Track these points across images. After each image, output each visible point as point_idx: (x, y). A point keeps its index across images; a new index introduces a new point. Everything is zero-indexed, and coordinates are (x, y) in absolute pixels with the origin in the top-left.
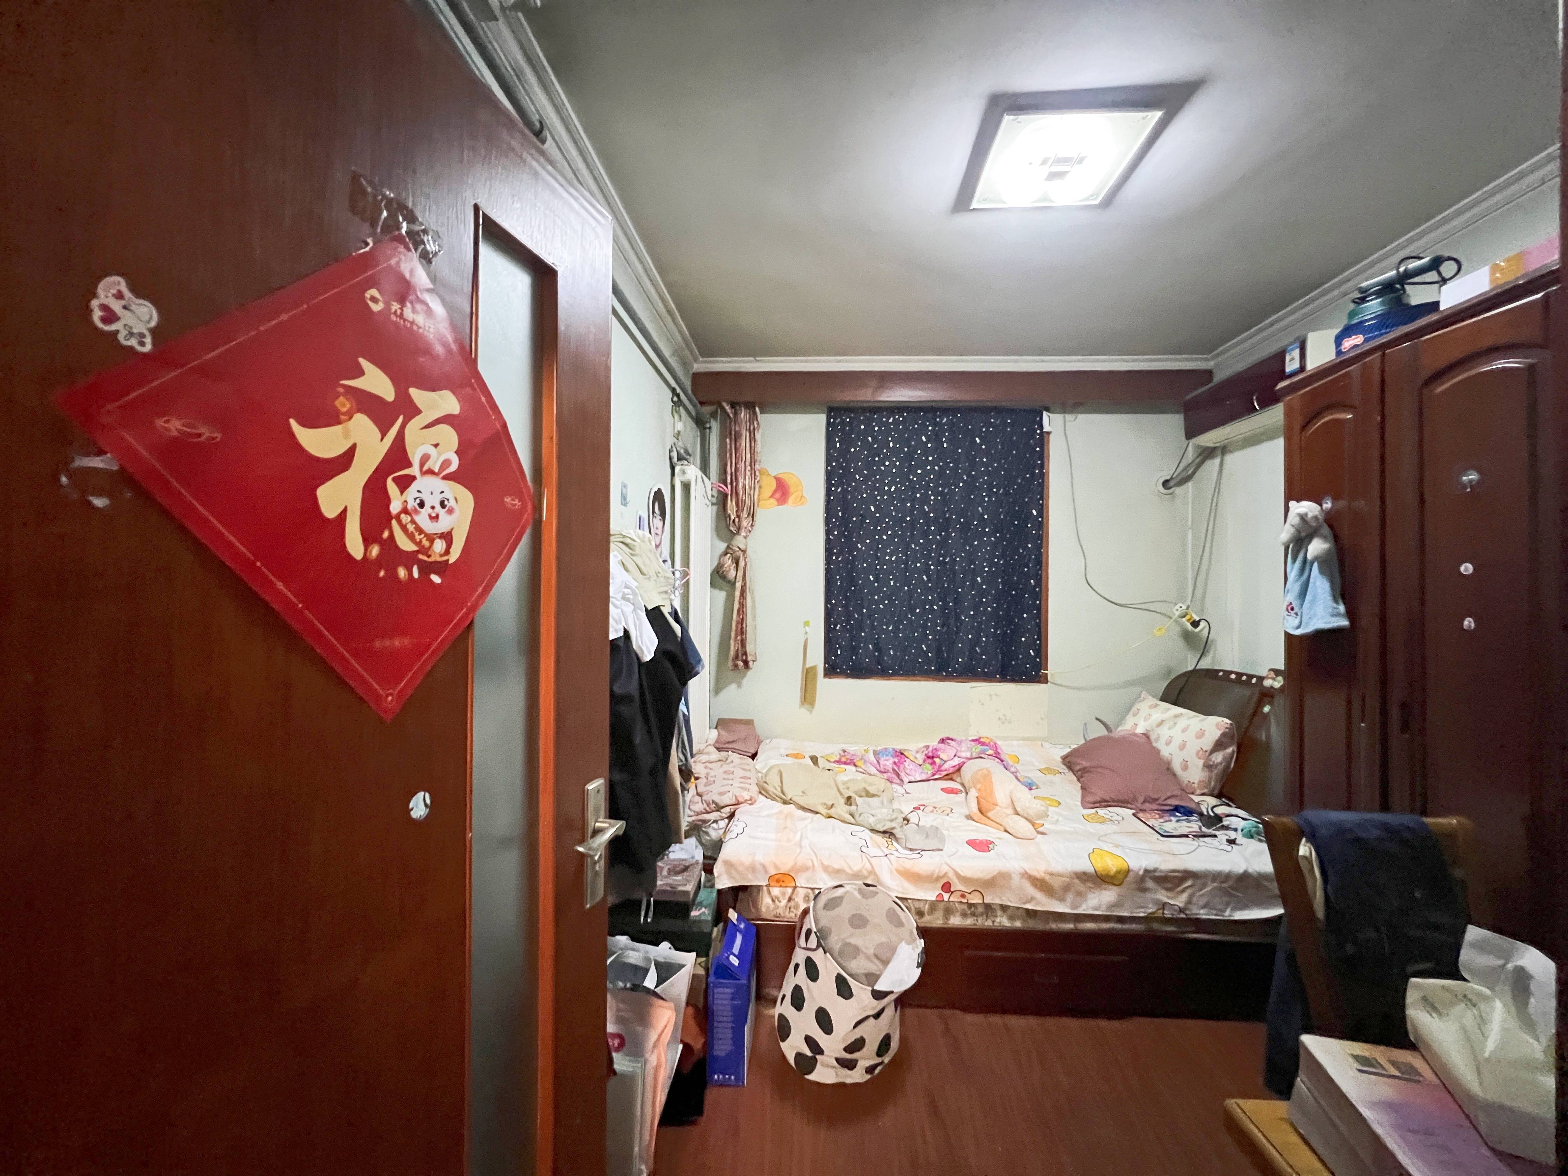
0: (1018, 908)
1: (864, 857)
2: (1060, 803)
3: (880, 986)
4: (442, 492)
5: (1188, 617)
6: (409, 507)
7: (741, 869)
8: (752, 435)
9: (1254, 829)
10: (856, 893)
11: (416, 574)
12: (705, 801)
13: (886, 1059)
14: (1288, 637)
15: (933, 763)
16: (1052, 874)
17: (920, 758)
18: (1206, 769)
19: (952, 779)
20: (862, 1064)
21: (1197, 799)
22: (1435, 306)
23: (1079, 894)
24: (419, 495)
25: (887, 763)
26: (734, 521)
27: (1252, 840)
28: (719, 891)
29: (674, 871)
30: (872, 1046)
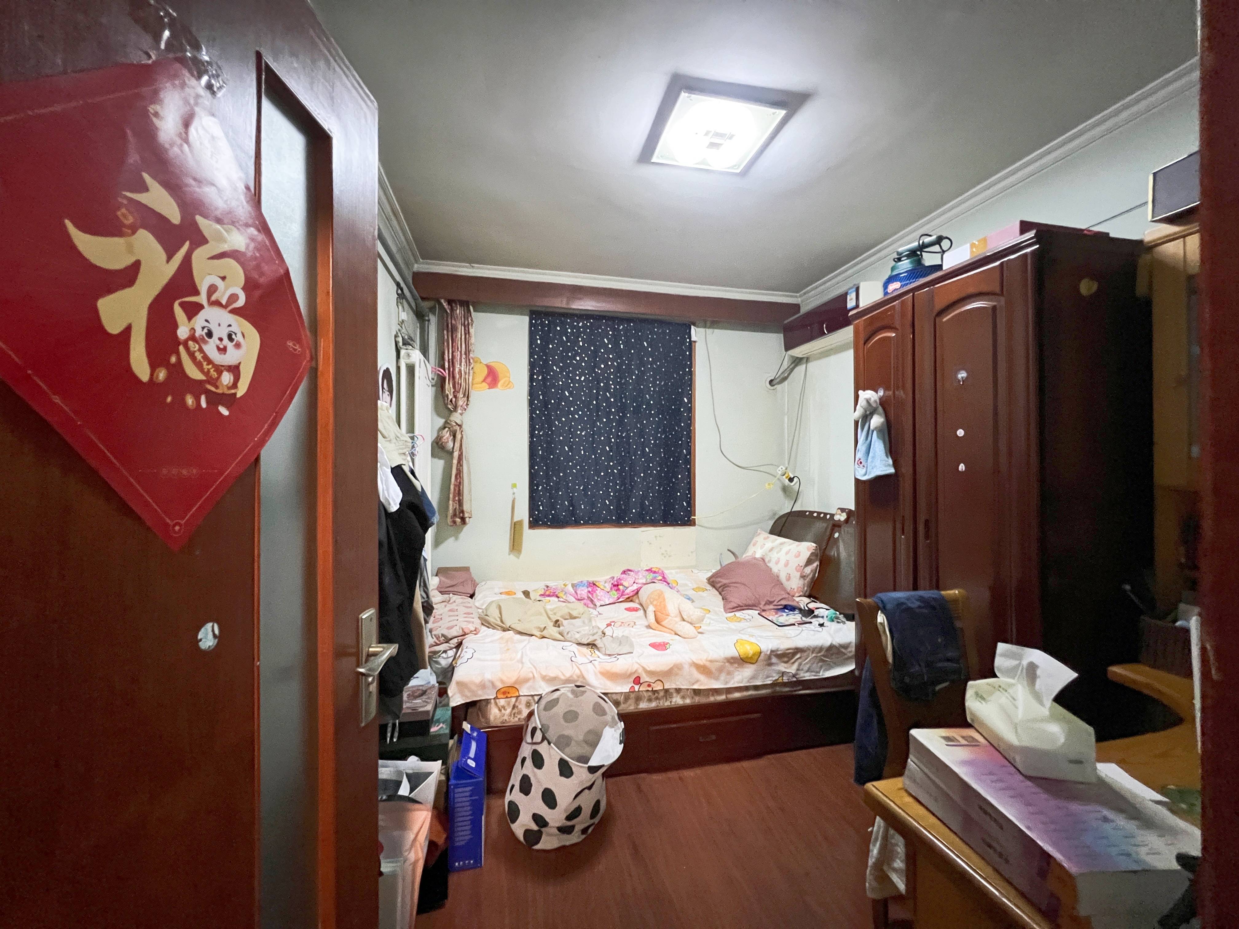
0: (688, 689)
1: (574, 665)
2: (710, 611)
3: (593, 763)
4: (230, 326)
5: (786, 475)
6: (197, 335)
7: (474, 688)
8: (467, 329)
9: (834, 615)
10: (570, 695)
11: (204, 404)
12: (435, 635)
13: (596, 820)
14: (857, 481)
15: (618, 590)
16: (711, 661)
17: (608, 586)
18: (802, 579)
19: (631, 601)
20: (578, 828)
21: (797, 599)
22: (939, 267)
23: (729, 673)
24: (206, 324)
25: (583, 592)
26: (451, 401)
27: (833, 623)
28: (454, 709)
29: (414, 695)
30: (587, 810)
